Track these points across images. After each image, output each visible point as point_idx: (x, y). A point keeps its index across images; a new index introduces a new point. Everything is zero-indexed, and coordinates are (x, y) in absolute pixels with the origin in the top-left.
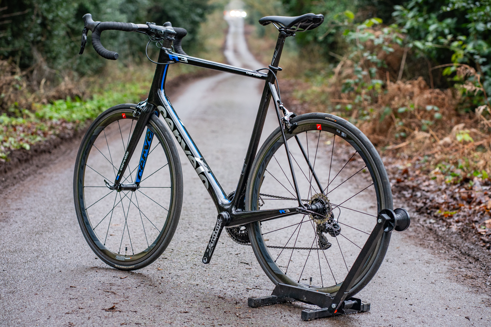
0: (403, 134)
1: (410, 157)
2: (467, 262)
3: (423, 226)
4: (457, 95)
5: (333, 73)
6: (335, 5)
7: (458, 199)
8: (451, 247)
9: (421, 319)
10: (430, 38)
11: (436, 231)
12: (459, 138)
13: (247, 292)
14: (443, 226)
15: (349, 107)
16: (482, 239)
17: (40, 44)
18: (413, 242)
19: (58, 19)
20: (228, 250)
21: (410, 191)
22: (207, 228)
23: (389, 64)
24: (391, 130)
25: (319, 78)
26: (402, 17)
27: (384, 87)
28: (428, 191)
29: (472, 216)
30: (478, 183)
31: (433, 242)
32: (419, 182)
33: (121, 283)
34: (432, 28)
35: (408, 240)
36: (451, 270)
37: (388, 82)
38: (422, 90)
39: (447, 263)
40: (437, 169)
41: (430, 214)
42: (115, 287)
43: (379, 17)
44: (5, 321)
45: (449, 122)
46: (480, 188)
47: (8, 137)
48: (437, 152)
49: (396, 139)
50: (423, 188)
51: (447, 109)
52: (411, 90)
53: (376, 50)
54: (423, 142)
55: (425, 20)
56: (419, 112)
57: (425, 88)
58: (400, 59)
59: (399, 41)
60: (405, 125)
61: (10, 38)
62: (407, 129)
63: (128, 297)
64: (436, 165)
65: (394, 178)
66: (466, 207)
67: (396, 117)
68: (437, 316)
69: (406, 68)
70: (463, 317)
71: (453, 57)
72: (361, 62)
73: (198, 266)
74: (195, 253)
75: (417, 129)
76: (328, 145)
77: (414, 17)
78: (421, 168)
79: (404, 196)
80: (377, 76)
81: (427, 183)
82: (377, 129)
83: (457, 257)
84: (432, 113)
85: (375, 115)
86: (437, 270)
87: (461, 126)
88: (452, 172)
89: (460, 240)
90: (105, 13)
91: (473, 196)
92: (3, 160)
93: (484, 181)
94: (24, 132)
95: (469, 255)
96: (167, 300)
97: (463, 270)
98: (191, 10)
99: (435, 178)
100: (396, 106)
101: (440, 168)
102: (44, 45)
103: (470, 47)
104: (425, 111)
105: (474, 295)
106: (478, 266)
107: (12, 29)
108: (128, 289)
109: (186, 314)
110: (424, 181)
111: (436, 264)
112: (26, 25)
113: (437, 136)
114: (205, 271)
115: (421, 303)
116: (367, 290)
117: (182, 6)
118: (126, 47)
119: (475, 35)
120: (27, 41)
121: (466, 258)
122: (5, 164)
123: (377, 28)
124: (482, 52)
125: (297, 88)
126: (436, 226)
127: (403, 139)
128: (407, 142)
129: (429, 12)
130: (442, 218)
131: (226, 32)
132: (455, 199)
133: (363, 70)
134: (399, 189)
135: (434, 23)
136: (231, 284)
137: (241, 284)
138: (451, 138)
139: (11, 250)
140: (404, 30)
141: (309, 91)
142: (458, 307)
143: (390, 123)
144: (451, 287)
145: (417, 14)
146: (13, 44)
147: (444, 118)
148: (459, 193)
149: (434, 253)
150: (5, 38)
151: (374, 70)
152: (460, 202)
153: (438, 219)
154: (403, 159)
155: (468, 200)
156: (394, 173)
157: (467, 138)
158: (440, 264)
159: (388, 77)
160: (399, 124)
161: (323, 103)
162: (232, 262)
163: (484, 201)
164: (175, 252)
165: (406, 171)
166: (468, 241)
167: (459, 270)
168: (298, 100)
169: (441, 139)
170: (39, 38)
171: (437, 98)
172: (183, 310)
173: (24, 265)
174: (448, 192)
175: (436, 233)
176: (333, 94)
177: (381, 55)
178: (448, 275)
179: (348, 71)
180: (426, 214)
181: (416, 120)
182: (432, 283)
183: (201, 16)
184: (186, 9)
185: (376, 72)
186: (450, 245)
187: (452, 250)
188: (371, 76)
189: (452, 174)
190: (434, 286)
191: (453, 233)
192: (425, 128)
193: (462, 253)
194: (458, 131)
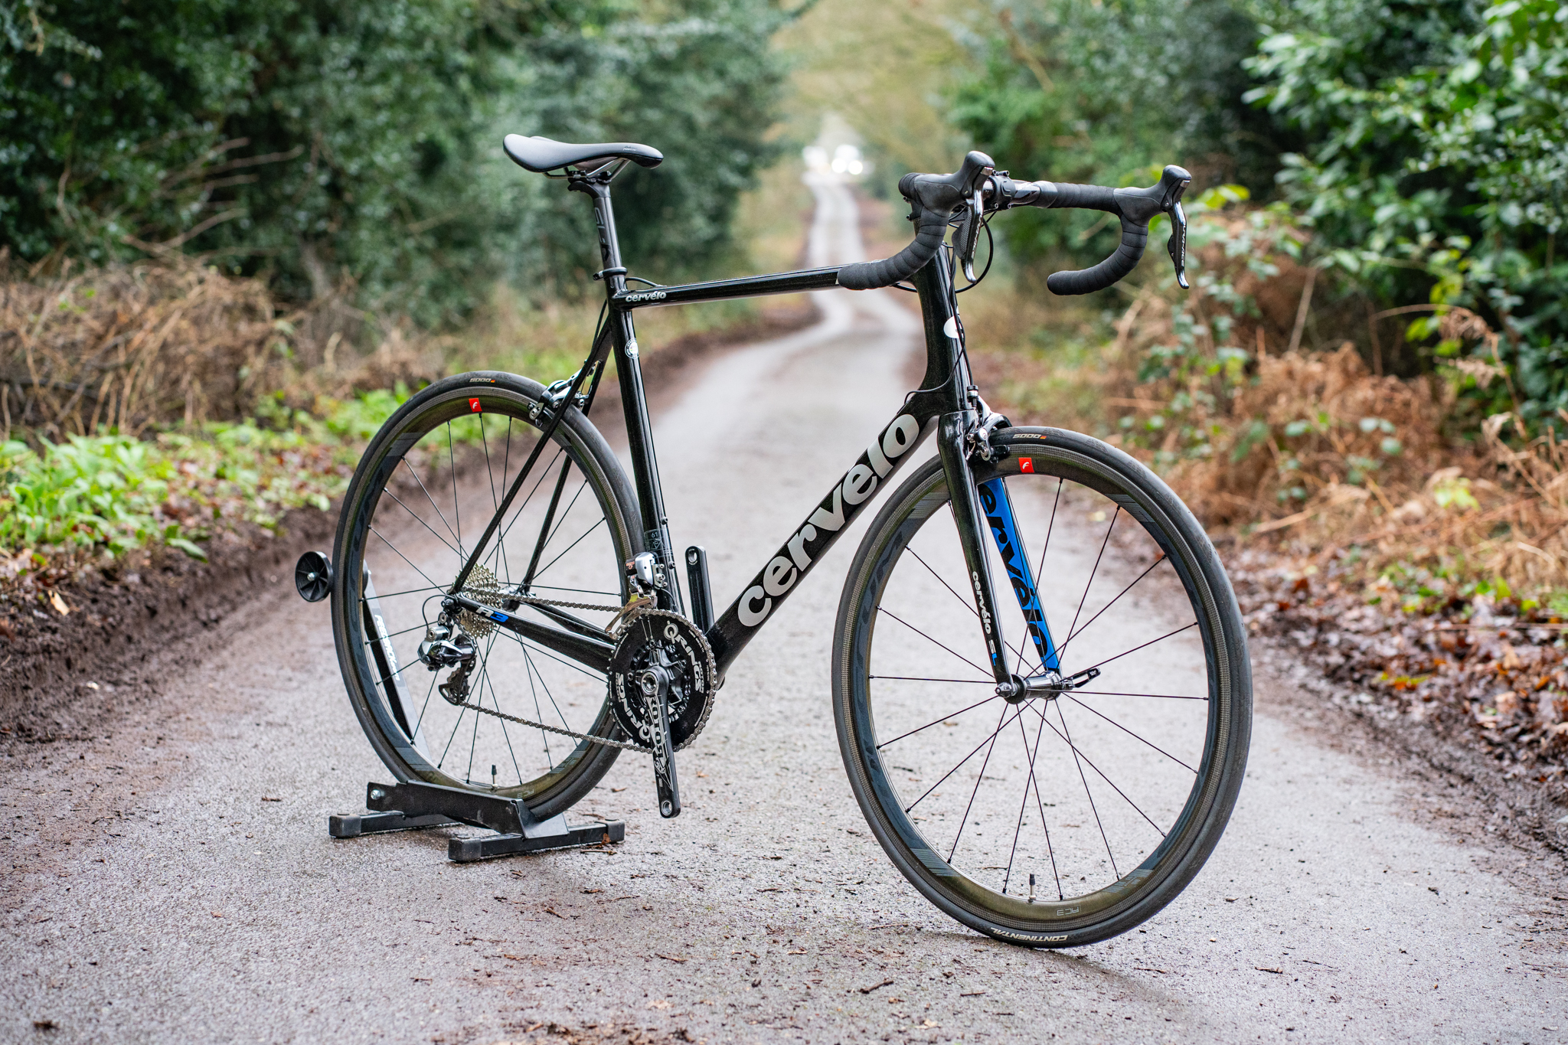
0: (1297, 492)
1: (1315, 551)
2: (1445, 784)
3: (1341, 708)
4: (1443, 394)
5: (1113, 333)
6: (1121, 149)
7: (1433, 647)
8: (1407, 752)
9: (1323, 888)
10: (1378, 242)
11: (1372, 719)
12: (1443, 498)
14: (1389, 709)
15: (1157, 422)
16: (1484, 738)
17: (324, 242)
18: (1314, 740)
19: (373, 173)
21: (1312, 631)
22: (804, 696)
23: (1265, 311)
24: (1266, 480)
25: (1072, 348)
26: (1303, 185)
27: (1250, 368)
28: (1357, 632)
29: (1464, 687)
30: (1484, 610)
31: (1363, 742)
32: (1335, 611)
33: (616, 800)
34: (1383, 214)
35: (1301, 735)
36: (1404, 799)
37: (1262, 356)
38: (1350, 379)
39: (1394, 784)
40: (1384, 580)
41: (1359, 681)
42: (604, 807)
43: (1241, 182)
45: (1419, 463)
46: (1490, 621)
47: (270, 477)
48: (1385, 537)
49: (1280, 504)
50: (1345, 625)
51: (1417, 430)
52: (1319, 377)
53: (1232, 269)
54: (1350, 515)
55: (1365, 195)
56: (1341, 432)
57: (1359, 374)
58: (1297, 298)
59: (1293, 249)
60: (1305, 469)
61: (245, 223)
62: (1308, 479)
64: (1381, 568)
65: (1271, 601)
66: (1450, 666)
67: (1282, 448)
68: (1363, 885)
69: (1312, 321)
70: (1422, 889)
71: (1436, 293)
72: (1191, 303)
73: (794, 771)
75: (1334, 478)
76: (1098, 523)
77: (1334, 185)
78: (1342, 578)
79: (1295, 642)
80: (1234, 339)
81: (1355, 613)
82: (1231, 482)
83: (1420, 774)
84: (1376, 437)
85: (1224, 442)
86: (1368, 798)
87: (1453, 472)
88: (1421, 585)
89: (1432, 741)
90: (486, 161)
91: (1470, 640)
92: (269, 533)
93: (1500, 605)
94: (303, 466)
95: (1450, 771)
96: (729, 834)
97: (1433, 799)
98: (717, 157)
99: (1377, 602)
100: (1282, 420)
101: (1392, 577)
102: (334, 244)
103: (1481, 270)
104: (1358, 432)
105: (1454, 849)
106: (1471, 793)
107: (251, 197)
109: (777, 863)
110: (1350, 608)
111: (1368, 787)
112: (289, 189)
113: (1388, 497)
114: (812, 781)
117: (691, 144)
118: (539, 254)
119: (1497, 236)
120: (290, 232)
121: (1441, 776)
122: (274, 541)
123: (1234, 213)
124: (1514, 282)
125: (1010, 374)
126: (1373, 708)
127: (1298, 505)
128: (1308, 512)
129: (1376, 171)
130: (1389, 692)
131: (809, 218)
132: (1424, 648)
133: (1196, 322)
134: (1283, 624)
135: (1388, 202)
138: (1423, 504)
139: (338, 729)
140: (1307, 219)
141: (1044, 384)
142: (1414, 869)
143: (1264, 463)
144: (1401, 832)
145: (1344, 176)
146: (254, 240)
147: (1409, 454)
148: (1436, 631)
149: (1363, 765)
150: (234, 224)
151: (1224, 322)
152: (1437, 656)
153: (1379, 694)
154: (1295, 556)
155: (1459, 650)
156: (1271, 589)
157: (1464, 499)
158: (1376, 786)
159: (1261, 345)
160: (1287, 465)
161: (1083, 414)
163: (1497, 653)
164: (733, 742)
165: (1303, 584)
166: (1449, 741)
167: (1422, 799)
168: (1015, 407)
169: (1398, 505)
170: (322, 225)
171: (1389, 400)
172: (769, 855)
174: (1408, 631)
175: (1371, 723)
176: (1112, 389)
177: (1245, 284)
178: (1395, 808)
179: (1157, 328)
180: (1349, 683)
181: (1333, 457)
182: (1355, 821)
183: (745, 171)
184: (704, 152)
185: (1232, 329)
186: (1405, 748)
187: (1409, 758)
188: (1216, 337)
189: (1422, 590)
190: (1359, 827)
191: (1414, 724)
192: (1356, 475)
193: (1432, 765)
194: (1441, 485)
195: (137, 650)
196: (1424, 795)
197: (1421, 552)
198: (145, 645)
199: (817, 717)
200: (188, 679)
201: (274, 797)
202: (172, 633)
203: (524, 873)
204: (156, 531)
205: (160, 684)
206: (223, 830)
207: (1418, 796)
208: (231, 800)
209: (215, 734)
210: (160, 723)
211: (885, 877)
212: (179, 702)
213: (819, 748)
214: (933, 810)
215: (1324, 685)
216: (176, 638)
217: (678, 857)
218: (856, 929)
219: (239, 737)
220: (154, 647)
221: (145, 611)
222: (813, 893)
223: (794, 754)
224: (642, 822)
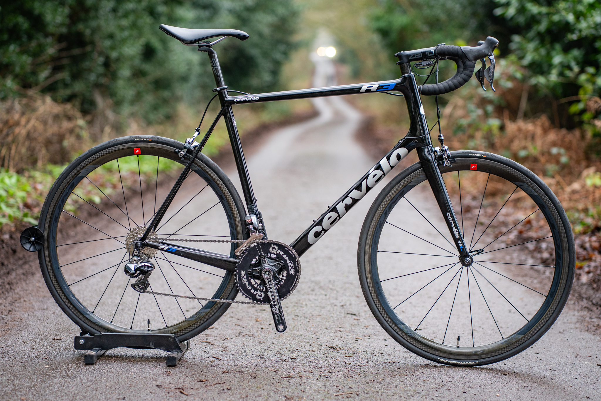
4: (586, 137)
7: (589, 248)
8: (581, 297)
9: (548, 366)
10: (555, 72)
12: (589, 182)
13: (356, 342)
17: (103, 88)
20: (332, 301)
21: (534, 243)
23: (508, 103)
26: (521, 49)
27: (502, 128)
33: (217, 334)
34: (556, 60)
36: (581, 320)
37: (507, 123)
38: (545, 131)
39: (576, 313)
42: (212, 338)
44: (96, 371)
45: (577, 166)
51: (576, 152)
52: (533, 131)
55: (548, 52)
56: (543, 154)
57: (549, 128)
58: (519, 98)
59: (519, 76)
61: (68, 80)
63: (226, 347)
65: (516, 229)
66: (597, 257)
68: (567, 364)
70: (594, 365)
71: (581, 92)
72: (475, 100)
73: (301, 317)
74: (296, 305)
77: (535, 49)
79: (527, 248)
80: (494, 115)
83: (588, 308)
84: (558, 156)
86: (565, 321)
87: (592, 170)
89: (591, 292)
96: (270, 349)
97: (595, 320)
98: (274, 48)
100: (516, 150)
102: (107, 88)
104: (549, 153)
107: (70, 69)
108: (226, 340)
113: (565, 182)
114: (309, 322)
115: (548, 351)
116: (488, 339)
121: (597, 309)
129: (552, 42)
131: (312, 73)
132: (585, 249)
133: (478, 108)
134: (521, 240)
135: (558, 55)
136: (339, 334)
137: (349, 334)
138: (580, 185)
140: (524, 63)
142: (589, 355)
144: (581, 337)
145: (539, 45)
146: (72, 87)
147: (572, 163)
148: (590, 242)
151: (490, 108)
152: (591, 252)
154: (525, 209)
156: (515, 224)
157: (598, 182)
158: (568, 315)
162: (338, 313)
165: (529, 222)
167: (590, 320)
169: (569, 185)
171: (563, 140)
173: (109, 318)
178: (578, 325)
179: (461, 112)
181: (540, 165)
182: (560, 332)
183: (284, 53)
184: (267, 45)
185: (493, 111)
186: (580, 295)
187: (582, 301)
188: (486, 115)
189: (582, 222)
190: (562, 335)
191: (583, 284)
192: (550, 173)
193: (593, 304)
194: (588, 176)
195: (6, 269)
196: (591, 318)
197: (581, 206)
198: (10, 266)
199: (313, 290)
200: (28, 282)
201: (59, 338)
202: (24, 260)
203: (172, 372)
204: (19, 214)
205: (15, 285)
206: (32, 355)
207: (588, 319)
208: (38, 340)
209: (36, 308)
210: (11, 304)
211: (342, 369)
212: (21, 293)
213: (313, 305)
214: (365, 334)
215: (541, 268)
216: (25, 263)
217: (245, 362)
218: (327, 396)
219: (47, 309)
220: (14, 268)
221: (10, 251)
222: (308, 378)
223: (301, 309)
224: (229, 344)
